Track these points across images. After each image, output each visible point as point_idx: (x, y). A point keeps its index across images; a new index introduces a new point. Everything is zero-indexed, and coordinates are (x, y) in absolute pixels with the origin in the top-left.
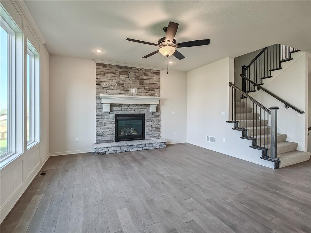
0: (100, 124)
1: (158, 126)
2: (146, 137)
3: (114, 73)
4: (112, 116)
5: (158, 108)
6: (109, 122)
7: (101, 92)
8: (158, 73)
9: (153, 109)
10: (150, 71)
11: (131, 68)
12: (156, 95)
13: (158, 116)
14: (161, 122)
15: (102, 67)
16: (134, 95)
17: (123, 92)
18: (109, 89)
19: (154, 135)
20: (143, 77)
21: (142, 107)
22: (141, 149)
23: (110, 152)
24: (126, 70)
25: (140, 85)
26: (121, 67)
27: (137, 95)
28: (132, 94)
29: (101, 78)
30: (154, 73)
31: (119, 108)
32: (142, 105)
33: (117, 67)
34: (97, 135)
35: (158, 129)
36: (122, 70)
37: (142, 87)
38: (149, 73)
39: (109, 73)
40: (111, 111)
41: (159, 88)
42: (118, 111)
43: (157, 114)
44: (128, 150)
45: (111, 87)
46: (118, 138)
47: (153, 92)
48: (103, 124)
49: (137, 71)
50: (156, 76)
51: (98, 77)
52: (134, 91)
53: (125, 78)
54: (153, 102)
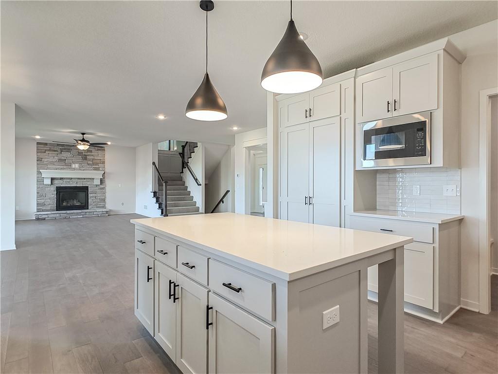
0: (39, 195)
1: (103, 198)
2: (90, 207)
3: (55, 151)
4: (53, 188)
5: (102, 181)
6: (50, 194)
7: (41, 167)
8: (103, 149)
9: (97, 182)
11: (73, 146)
12: (100, 169)
13: (104, 188)
14: (106, 194)
15: (42, 146)
16: (77, 170)
17: (65, 167)
18: (50, 164)
19: (98, 206)
20: (86, 153)
21: (85, 180)
22: (82, 216)
23: (49, 218)
24: (69, 147)
25: (83, 161)
26: (63, 145)
27: (80, 170)
28: (74, 169)
29: (41, 155)
30: (98, 150)
31: (61, 181)
33: (58, 145)
34: (38, 204)
35: (104, 200)
36: (63, 148)
37: (85, 163)
38: (93, 150)
39: (50, 150)
40: (52, 183)
41: (104, 163)
42: (59, 184)
43: (102, 186)
44: (68, 217)
45: (52, 163)
46: (59, 207)
47: (98, 166)
48: (44, 195)
50: (100, 152)
51: (39, 154)
52: (77, 166)
53: (65, 155)
54: (97, 176)
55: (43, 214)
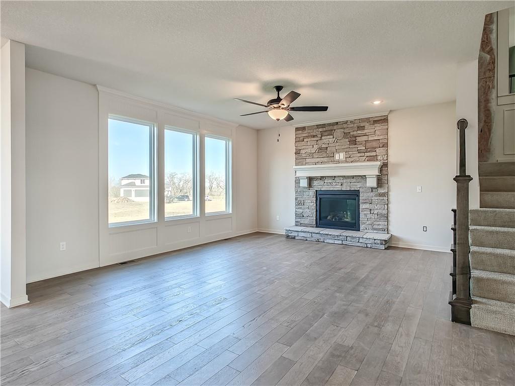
0: (299, 203)
1: (385, 212)
2: (362, 227)
3: (314, 136)
4: (312, 193)
5: (381, 181)
6: (309, 201)
7: (300, 162)
8: (384, 120)
9: (372, 182)
10: (367, 120)
11: (337, 123)
12: (379, 158)
13: (386, 194)
15: (301, 132)
16: (342, 162)
17: (325, 160)
18: (308, 157)
19: (375, 227)
20: (355, 133)
21: (354, 180)
23: (298, 238)
24: (330, 128)
25: (351, 146)
26: (323, 126)
27: (346, 162)
28: (339, 162)
29: (300, 145)
30: (375, 122)
31: (321, 182)
32: (353, 177)
33: (318, 126)
34: (297, 215)
35: (387, 217)
36: (325, 129)
37: (354, 149)
38: (367, 125)
39: (307, 137)
40: (310, 185)
41: (385, 145)
42: (319, 187)
43: (381, 191)
44: (322, 240)
45: (311, 155)
46: (320, 223)
47: (374, 154)
48: (302, 202)
49: (345, 126)
50: (378, 127)
51: (297, 144)
52: (341, 156)
53: (328, 139)
54: (370, 170)
55: (293, 230)
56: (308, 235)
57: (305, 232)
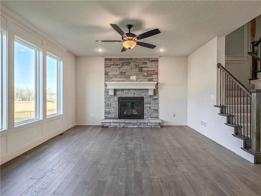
0: (107, 105)
1: (156, 108)
2: (145, 117)
3: (117, 65)
4: (116, 99)
5: (155, 92)
6: (114, 104)
7: (108, 80)
8: (156, 61)
9: (151, 93)
10: (148, 59)
11: (131, 59)
12: (154, 80)
13: (157, 99)
14: (159, 104)
15: (108, 61)
16: (134, 81)
17: (124, 79)
18: (113, 77)
19: (152, 116)
20: (142, 65)
21: (141, 91)
22: (137, 126)
23: (111, 127)
24: (128, 61)
25: (140, 73)
26: (123, 59)
27: (137, 81)
28: (132, 81)
29: (108, 70)
30: (152, 61)
31: (122, 92)
32: (141, 90)
33: (120, 59)
34: (106, 113)
35: (157, 111)
36: (124, 61)
37: (141, 75)
38: (148, 62)
39: (113, 65)
40: (115, 94)
41: (157, 74)
42: (121, 95)
43: (155, 97)
44: (126, 127)
45: (115, 76)
46: (121, 116)
47: (151, 78)
48: (110, 104)
49: (136, 61)
50: (154, 64)
51: (106, 69)
52: (134, 78)
53: (126, 68)
54: (151, 86)
55: (107, 122)
56: (117, 124)
57: (115, 123)
